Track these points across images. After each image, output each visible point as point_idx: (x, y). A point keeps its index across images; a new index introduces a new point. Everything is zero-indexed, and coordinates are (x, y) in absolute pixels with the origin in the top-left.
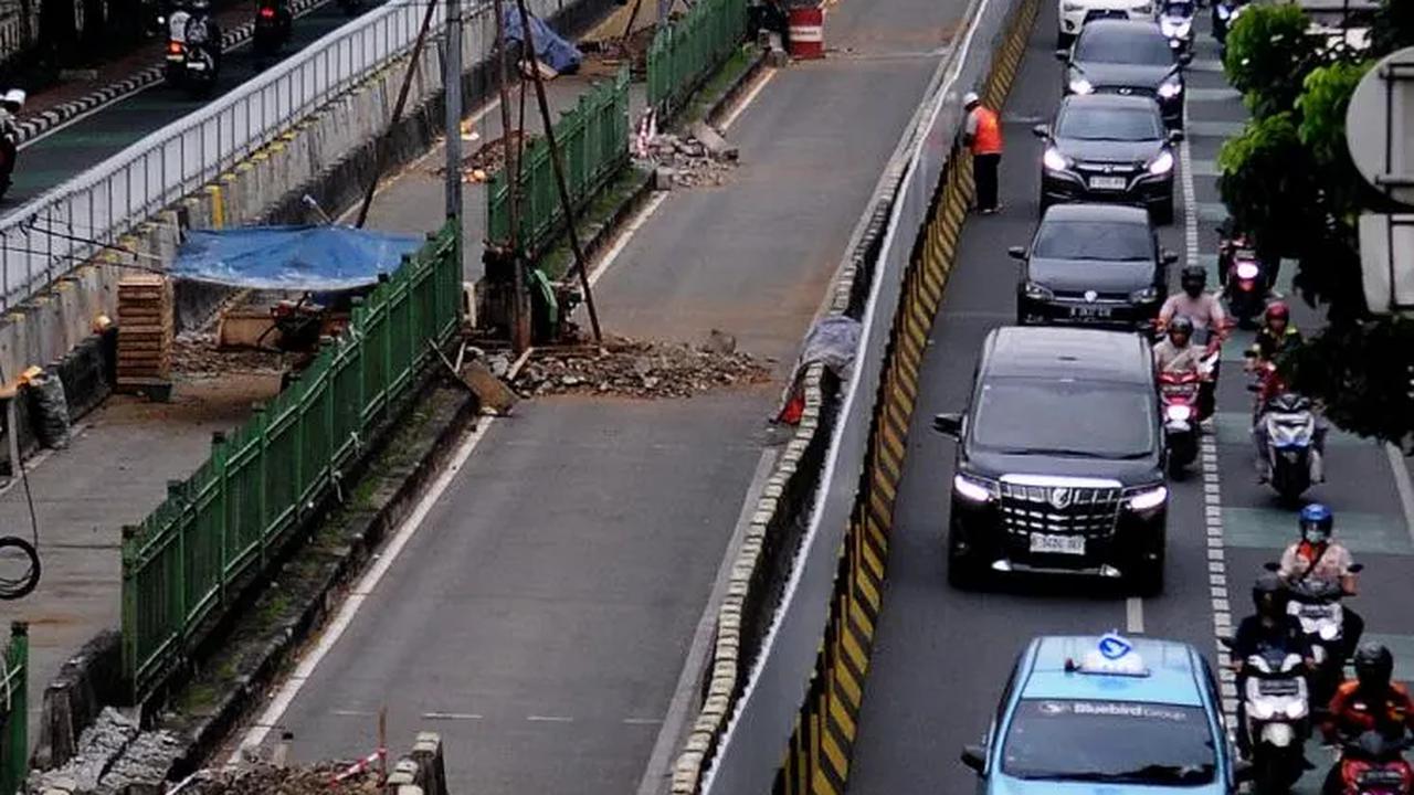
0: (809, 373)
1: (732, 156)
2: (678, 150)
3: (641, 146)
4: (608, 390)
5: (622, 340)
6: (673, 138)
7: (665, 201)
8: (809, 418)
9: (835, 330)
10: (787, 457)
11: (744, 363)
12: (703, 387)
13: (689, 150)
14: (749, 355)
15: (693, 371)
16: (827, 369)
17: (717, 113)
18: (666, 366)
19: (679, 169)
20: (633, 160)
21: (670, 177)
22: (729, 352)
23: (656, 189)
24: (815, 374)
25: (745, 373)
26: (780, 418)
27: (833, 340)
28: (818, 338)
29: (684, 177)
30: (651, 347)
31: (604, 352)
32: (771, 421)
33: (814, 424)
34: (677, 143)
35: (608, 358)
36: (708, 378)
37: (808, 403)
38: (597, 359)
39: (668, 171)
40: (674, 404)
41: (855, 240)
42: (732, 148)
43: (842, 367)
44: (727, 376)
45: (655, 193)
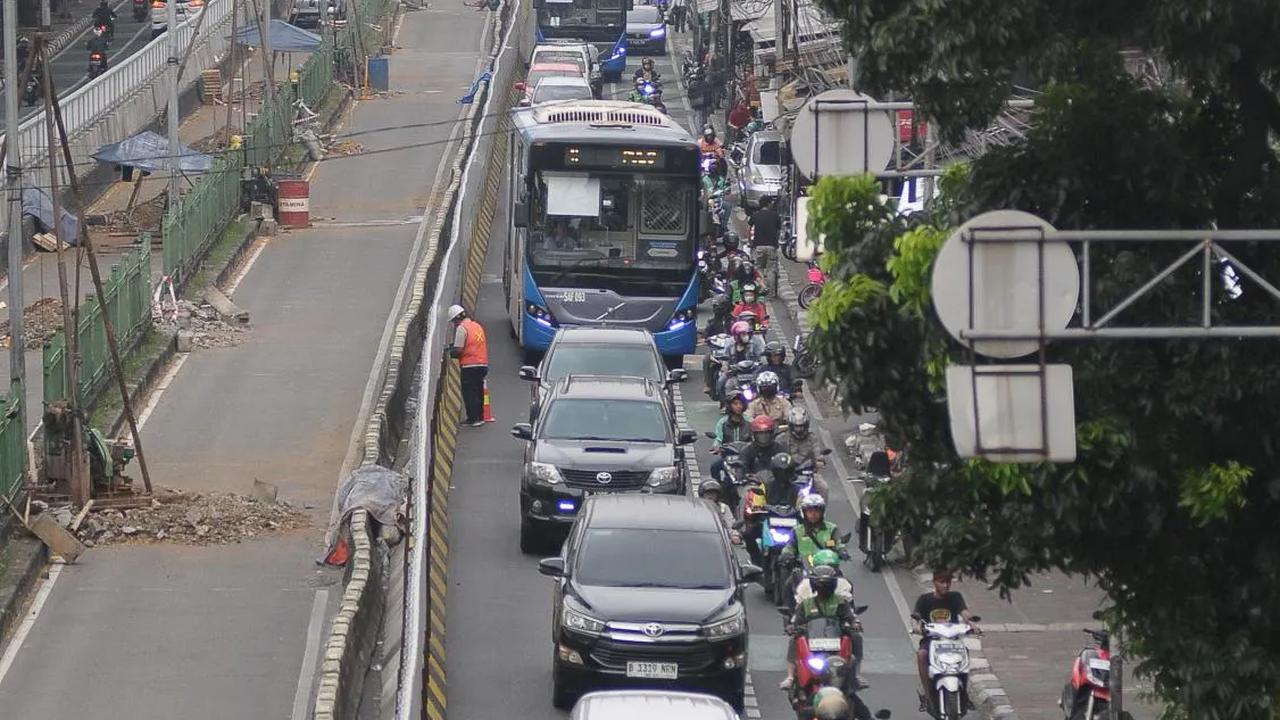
0: (353, 520)
1: (243, 320)
2: (194, 314)
3: (160, 312)
4: (164, 537)
5: (171, 491)
6: (189, 303)
7: (187, 361)
8: (362, 561)
9: (372, 478)
10: (348, 597)
11: (286, 510)
12: (250, 534)
13: (204, 314)
14: (289, 503)
15: (240, 519)
16: (370, 516)
17: (222, 280)
18: (216, 515)
19: (195, 331)
20: (155, 324)
21: (191, 339)
22: (272, 500)
23: (177, 350)
24: (359, 521)
25: (288, 520)
26: (327, 561)
27: (373, 488)
28: (358, 486)
29: (201, 339)
30: (199, 497)
31: (156, 504)
32: (318, 564)
33: (367, 566)
34: (193, 308)
35: (161, 508)
36: (255, 525)
37: (358, 547)
38: (151, 509)
39: (189, 334)
40: (225, 550)
41: (368, 393)
42: (243, 312)
43: (382, 513)
44: (272, 523)
45: (178, 354)
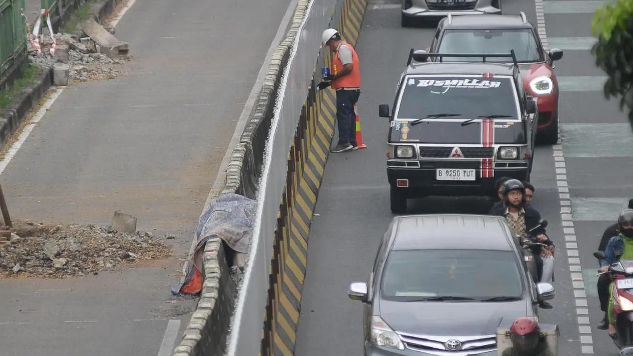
0: (206, 248)
1: (123, 52)
2: (72, 47)
3: (37, 45)
4: (20, 271)
5: (31, 225)
6: (67, 37)
7: (62, 94)
8: (210, 289)
9: (229, 207)
10: (192, 326)
11: (146, 241)
12: (109, 265)
13: (82, 47)
14: (150, 233)
15: (99, 251)
16: (224, 243)
17: (107, 11)
18: (74, 247)
19: (74, 64)
20: (31, 58)
21: (67, 72)
22: (131, 231)
23: (53, 83)
24: (213, 248)
25: (147, 250)
26: (180, 291)
27: (228, 217)
28: (214, 214)
29: (79, 72)
30: (58, 229)
31: (15, 237)
32: (174, 294)
33: (214, 294)
34: (71, 41)
35: (18, 242)
36: (113, 256)
37: (208, 276)
38: (9, 243)
39: (64, 67)
40: (82, 283)
41: (241, 124)
42: (122, 43)
43: (236, 241)
44: (130, 254)
45: (54, 88)
